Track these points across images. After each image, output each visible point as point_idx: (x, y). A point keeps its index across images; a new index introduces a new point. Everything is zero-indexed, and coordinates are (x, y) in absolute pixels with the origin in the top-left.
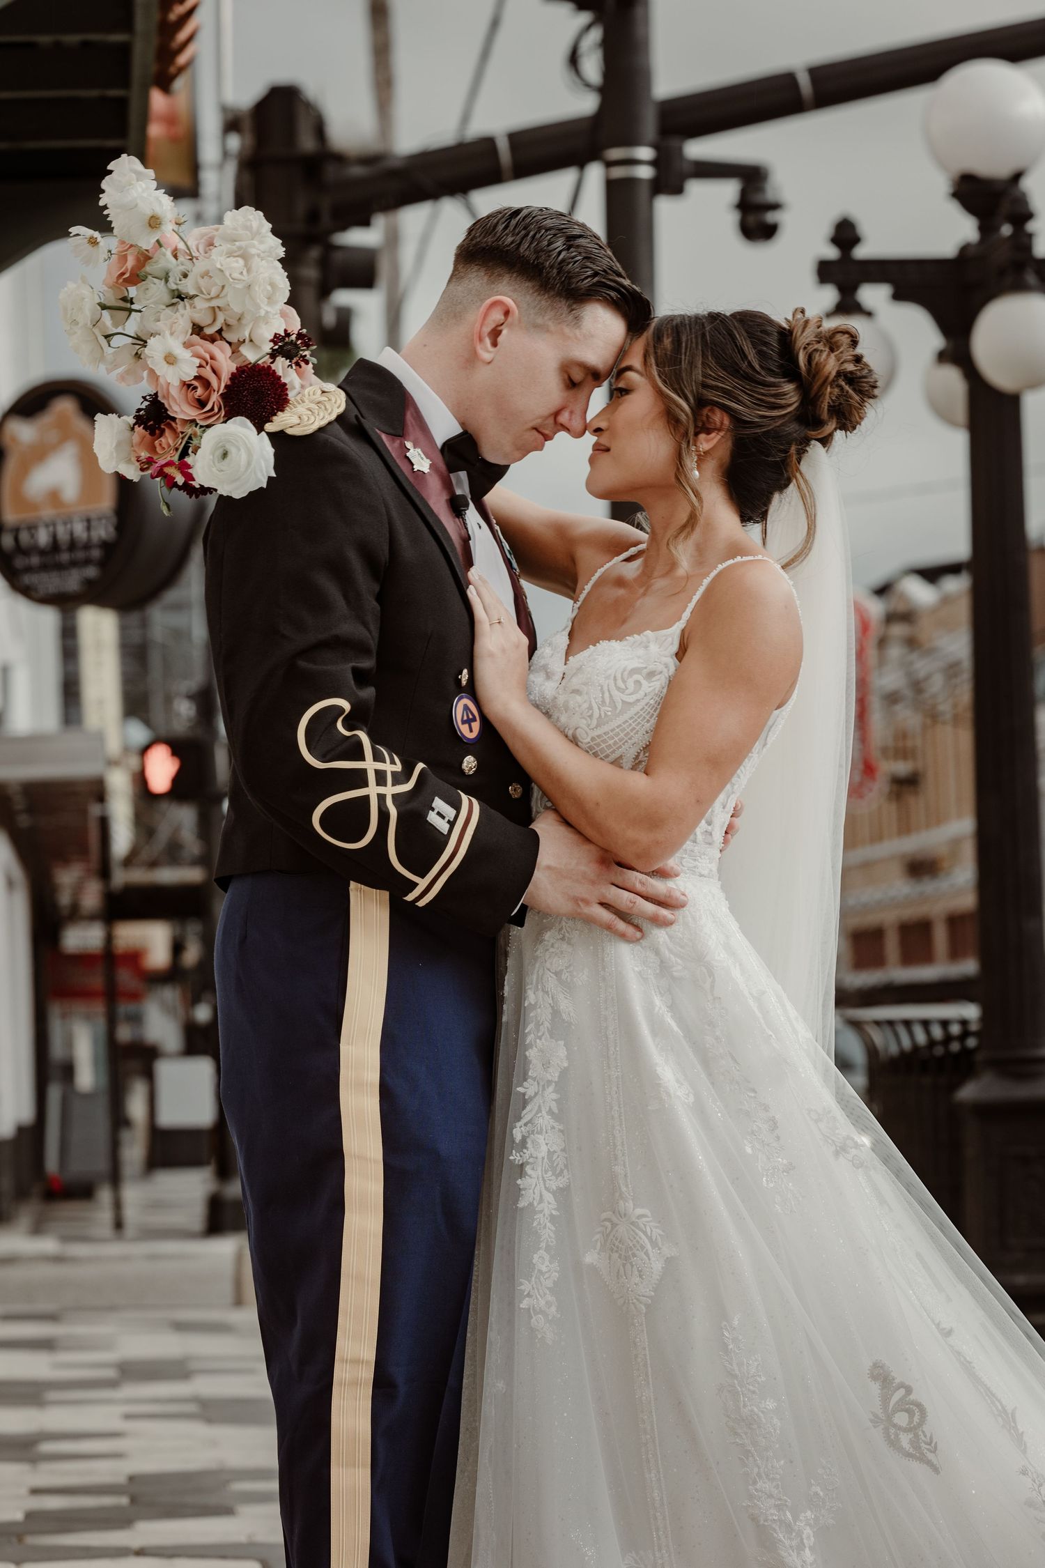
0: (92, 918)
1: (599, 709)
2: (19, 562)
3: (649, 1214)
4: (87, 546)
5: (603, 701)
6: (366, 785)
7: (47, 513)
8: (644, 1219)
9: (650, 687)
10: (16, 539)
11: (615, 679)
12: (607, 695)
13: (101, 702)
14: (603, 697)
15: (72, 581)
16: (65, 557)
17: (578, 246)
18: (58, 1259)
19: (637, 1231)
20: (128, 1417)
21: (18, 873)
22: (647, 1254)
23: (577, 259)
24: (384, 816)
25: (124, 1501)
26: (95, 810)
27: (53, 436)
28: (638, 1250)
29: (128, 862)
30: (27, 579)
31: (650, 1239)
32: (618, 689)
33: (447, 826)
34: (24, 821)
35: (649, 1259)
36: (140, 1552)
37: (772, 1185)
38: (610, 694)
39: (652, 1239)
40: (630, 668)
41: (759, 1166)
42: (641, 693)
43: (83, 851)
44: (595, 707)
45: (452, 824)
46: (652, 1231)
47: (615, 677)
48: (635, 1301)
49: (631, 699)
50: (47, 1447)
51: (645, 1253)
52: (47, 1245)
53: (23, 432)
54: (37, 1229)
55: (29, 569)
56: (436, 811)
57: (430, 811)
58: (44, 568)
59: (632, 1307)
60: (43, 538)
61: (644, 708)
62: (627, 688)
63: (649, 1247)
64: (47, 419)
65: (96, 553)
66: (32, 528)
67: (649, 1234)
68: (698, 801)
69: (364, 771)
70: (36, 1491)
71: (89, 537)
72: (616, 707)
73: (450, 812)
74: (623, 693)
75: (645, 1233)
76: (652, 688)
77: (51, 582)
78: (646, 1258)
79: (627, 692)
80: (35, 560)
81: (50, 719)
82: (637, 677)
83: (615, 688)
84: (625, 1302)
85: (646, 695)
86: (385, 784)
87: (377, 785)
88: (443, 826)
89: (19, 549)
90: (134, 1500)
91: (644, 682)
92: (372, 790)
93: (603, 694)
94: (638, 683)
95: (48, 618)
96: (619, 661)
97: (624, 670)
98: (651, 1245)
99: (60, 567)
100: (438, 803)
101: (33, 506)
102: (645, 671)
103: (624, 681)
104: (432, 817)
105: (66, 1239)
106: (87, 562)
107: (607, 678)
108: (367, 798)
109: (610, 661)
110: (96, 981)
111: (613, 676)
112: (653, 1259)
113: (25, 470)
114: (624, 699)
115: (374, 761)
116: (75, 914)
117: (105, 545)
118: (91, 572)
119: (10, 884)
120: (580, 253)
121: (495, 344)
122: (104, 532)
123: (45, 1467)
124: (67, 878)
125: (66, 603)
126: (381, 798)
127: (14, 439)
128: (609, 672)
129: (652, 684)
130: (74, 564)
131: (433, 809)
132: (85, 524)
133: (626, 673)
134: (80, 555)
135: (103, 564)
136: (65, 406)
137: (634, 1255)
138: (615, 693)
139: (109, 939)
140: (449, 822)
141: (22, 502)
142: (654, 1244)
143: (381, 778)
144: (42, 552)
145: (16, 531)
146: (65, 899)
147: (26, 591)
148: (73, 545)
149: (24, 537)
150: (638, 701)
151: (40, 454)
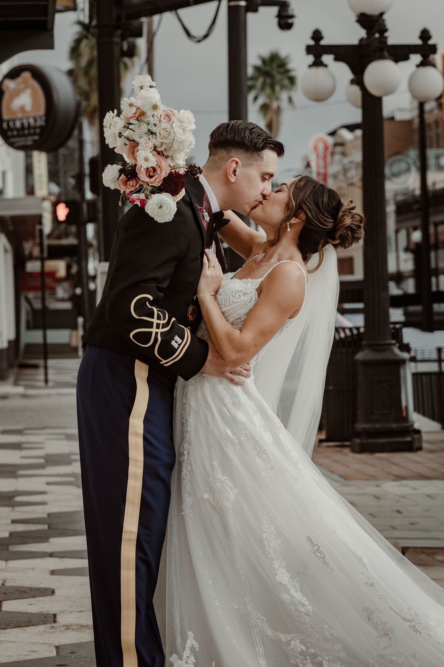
0: (36, 259)
1: (225, 302)
2: (9, 134)
3: (228, 479)
4: (35, 128)
5: (226, 299)
6: (152, 327)
7: (20, 115)
8: (227, 480)
9: (244, 298)
10: (8, 125)
11: (232, 293)
12: (228, 297)
13: (40, 176)
14: (227, 298)
15: (29, 141)
16: (26, 132)
17: (254, 132)
18: (24, 396)
19: (224, 485)
20: (48, 484)
21: (9, 247)
22: (229, 493)
23: (255, 137)
24: (156, 340)
25: (46, 527)
26: (38, 227)
27: (22, 86)
28: (225, 492)
29: (49, 236)
30: (12, 140)
31: (229, 487)
32: (232, 296)
33: (178, 346)
34: (11, 228)
35: (230, 494)
36: (51, 555)
37: (266, 474)
38: (229, 297)
39: (230, 487)
40: (238, 290)
41: (261, 468)
42: (240, 300)
43: (34, 237)
44: (224, 301)
45: (179, 345)
46: (229, 484)
47: (232, 292)
48: (226, 510)
49: (236, 301)
50: (18, 499)
51: (228, 493)
52: (20, 390)
53: (10, 85)
54: (16, 383)
55: (13, 136)
56: (175, 341)
57: (173, 340)
58: (18, 136)
59: (225, 512)
60: (18, 124)
61: (239, 305)
62: (235, 297)
63: (229, 490)
64: (19, 80)
65: (38, 130)
66: (14, 121)
67: (229, 485)
68: (255, 345)
69: (153, 323)
70: (14, 522)
71: (35, 124)
72: (230, 302)
73: (179, 341)
74: (234, 298)
75: (227, 485)
76: (244, 299)
77: (21, 141)
78: (229, 494)
79: (235, 298)
80: (15, 133)
81: (21, 193)
82: (240, 293)
83: (231, 296)
84: (221, 511)
85: (241, 301)
86: (159, 328)
87: (156, 328)
88: (176, 345)
89: (10, 129)
90: (49, 527)
91: (242, 296)
92: (154, 330)
93: (227, 296)
94: (240, 295)
95: (20, 155)
96: (236, 286)
97: (236, 290)
98: (230, 489)
99: (24, 136)
100: (177, 338)
101: (14, 113)
102: (243, 292)
103: (235, 294)
104: (173, 343)
105: (27, 387)
106: (35, 134)
107: (230, 291)
108: (152, 332)
109: (233, 286)
110: (38, 283)
111: (232, 291)
112: (231, 494)
113: (12, 99)
114: (233, 300)
115: (157, 319)
116: (31, 257)
117: (41, 127)
118: (36, 137)
119: (6, 251)
120: (256, 134)
121: (235, 175)
122: (41, 123)
123: (17, 509)
124: (28, 246)
125: (27, 149)
126: (157, 333)
127: (7, 87)
128: (231, 289)
129: (245, 297)
130: (30, 135)
131: (174, 340)
132: (34, 119)
133: (237, 291)
134: (32, 131)
135: (40, 135)
136: (27, 75)
137: (224, 494)
138: (231, 297)
139: (43, 266)
140: (179, 344)
141: (10, 111)
142: (231, 489)
143: (158, 326)
144: (18, 130)
145: (8, 122)
146: (27, 252)
147: (11, 145)
148: (29, 127)
149: (11, 124)
150: (238, 302)
151: (17, 93)
